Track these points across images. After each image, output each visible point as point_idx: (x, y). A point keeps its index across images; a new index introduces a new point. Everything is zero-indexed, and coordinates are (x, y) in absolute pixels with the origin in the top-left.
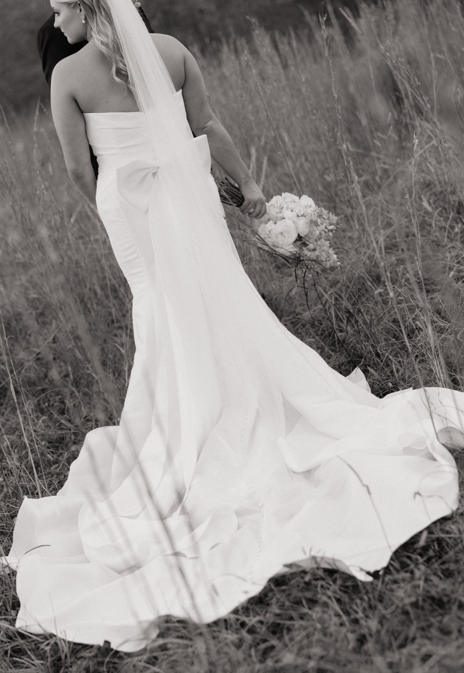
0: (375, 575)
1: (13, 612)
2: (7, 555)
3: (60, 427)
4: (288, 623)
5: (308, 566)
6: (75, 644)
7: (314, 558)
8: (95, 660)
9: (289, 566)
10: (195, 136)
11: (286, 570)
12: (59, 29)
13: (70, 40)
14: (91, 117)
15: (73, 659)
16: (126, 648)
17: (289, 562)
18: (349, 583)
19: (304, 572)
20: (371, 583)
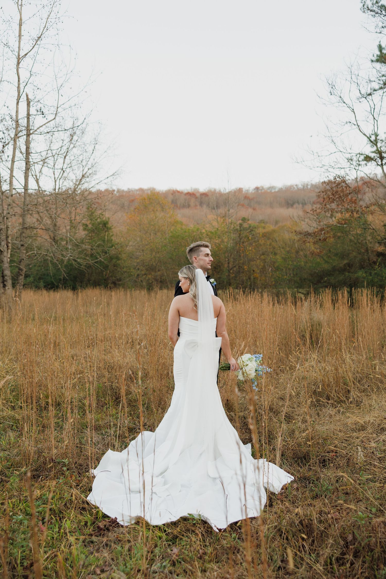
0: (220, 530)
1: (88, 492)
2: (95, 469)
3: (135, 424)
4: (181, 537)
5: (196, 517)
6: (105, 514)
7: (200, 515)
8: (109, 523)
9: (190, 515)
10: (217, 336)
11: (188, 515)
12: (180, 287)
13: (183, 291)
14: (182, 318)
15: (102, 520)
16: (121, 523)
17: (190, 513)
18: (209, 530)
19: (194, 519)
20: (217, 533)
